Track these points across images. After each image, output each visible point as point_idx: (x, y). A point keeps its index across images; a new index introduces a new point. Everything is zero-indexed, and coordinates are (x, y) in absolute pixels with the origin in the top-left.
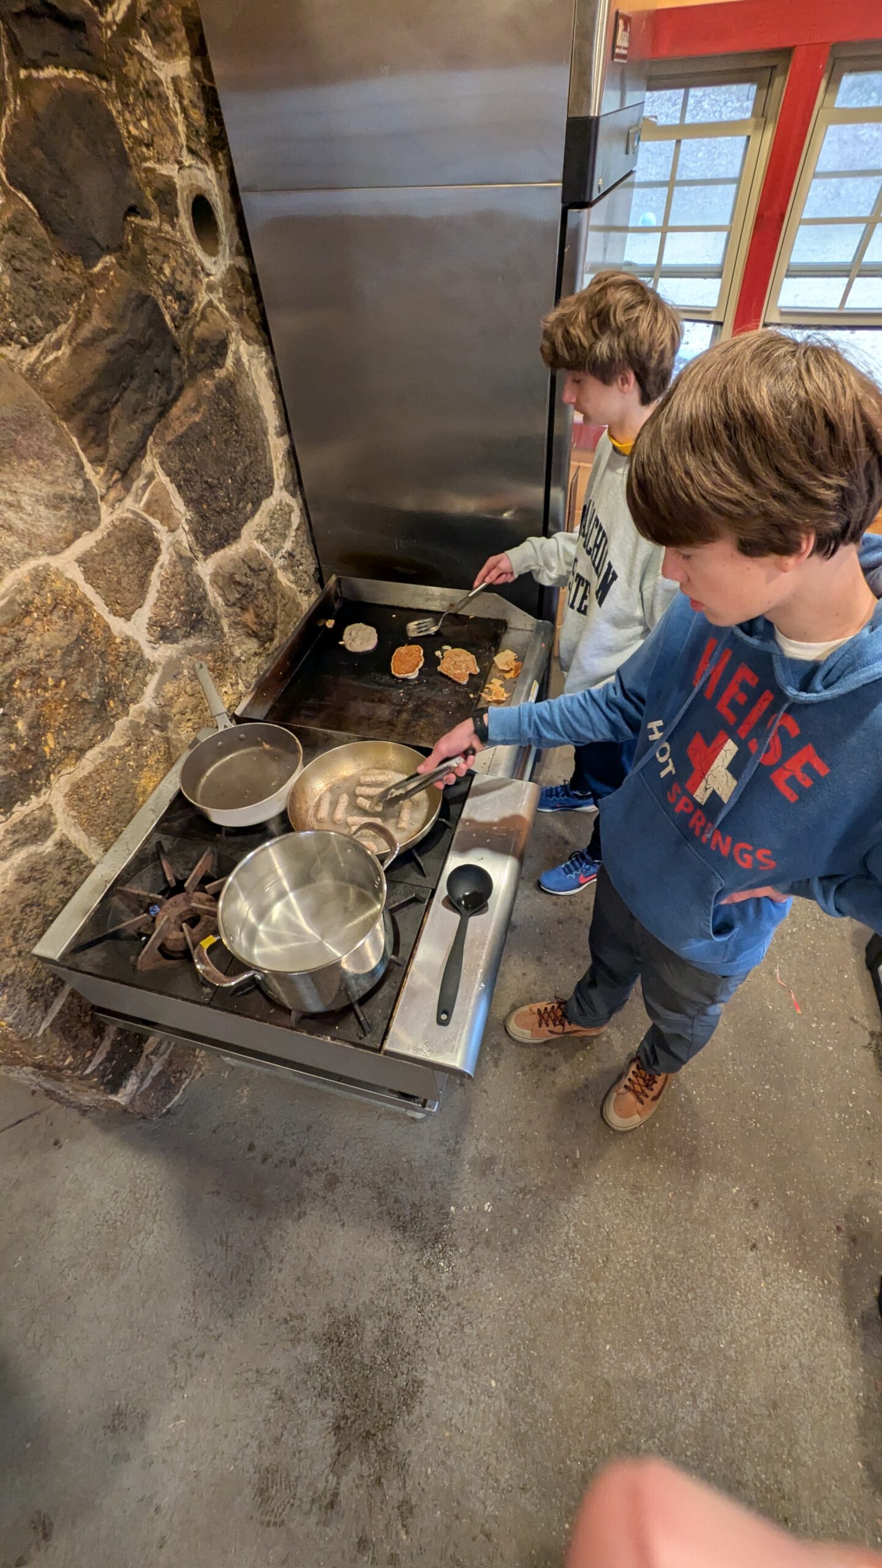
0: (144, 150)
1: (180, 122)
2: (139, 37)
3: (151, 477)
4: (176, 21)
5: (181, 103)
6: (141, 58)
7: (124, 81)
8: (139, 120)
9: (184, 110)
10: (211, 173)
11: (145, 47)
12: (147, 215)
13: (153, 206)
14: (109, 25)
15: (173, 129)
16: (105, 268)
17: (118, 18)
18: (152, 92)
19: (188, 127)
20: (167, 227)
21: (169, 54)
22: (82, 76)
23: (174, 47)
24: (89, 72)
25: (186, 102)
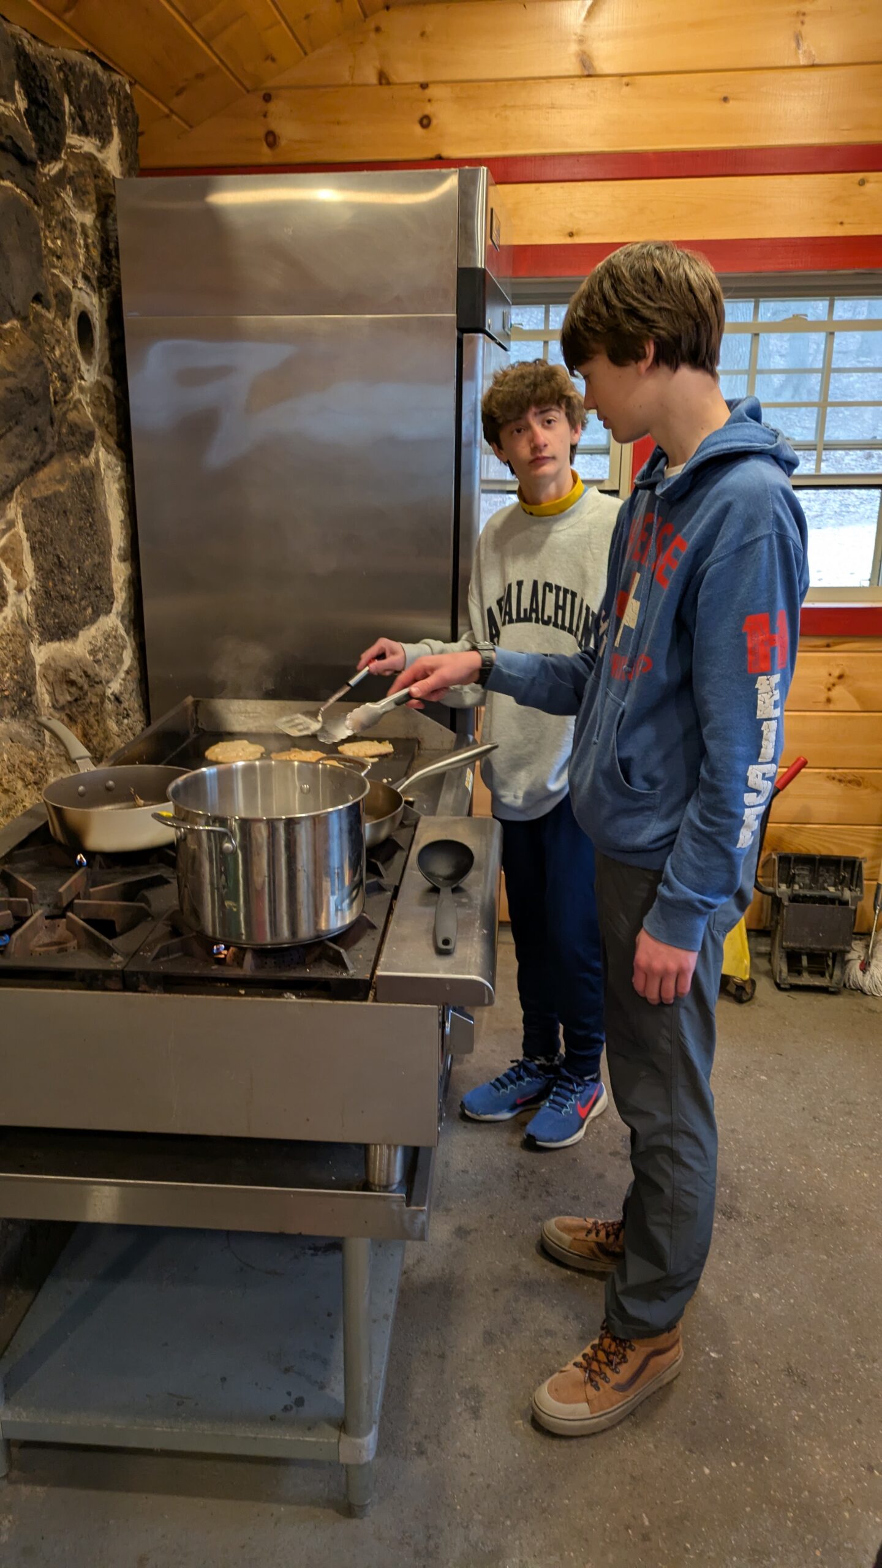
0: (55, 260)
1: (81, 252)
2: (64, 189)
3: (11, 525)
4: (91, 188)
5: (85, 240)
6: (64, 202)
7: (51, 211)
8: (56, 238)
9: (87, 246)
10: (95, 300)
11: (68, 195)
12: (48, 308)
13: (53, 302)
14: (45, 175)
15: (76, 256)
16: (12, 328)
17: (52, 173)
18: (66, 225)
19: (86, 259)
20: (59, 323)
21: (82, 207)
22: (24, 195)
23: (86, 204)
24: (29, 195)
25: (90, 241)
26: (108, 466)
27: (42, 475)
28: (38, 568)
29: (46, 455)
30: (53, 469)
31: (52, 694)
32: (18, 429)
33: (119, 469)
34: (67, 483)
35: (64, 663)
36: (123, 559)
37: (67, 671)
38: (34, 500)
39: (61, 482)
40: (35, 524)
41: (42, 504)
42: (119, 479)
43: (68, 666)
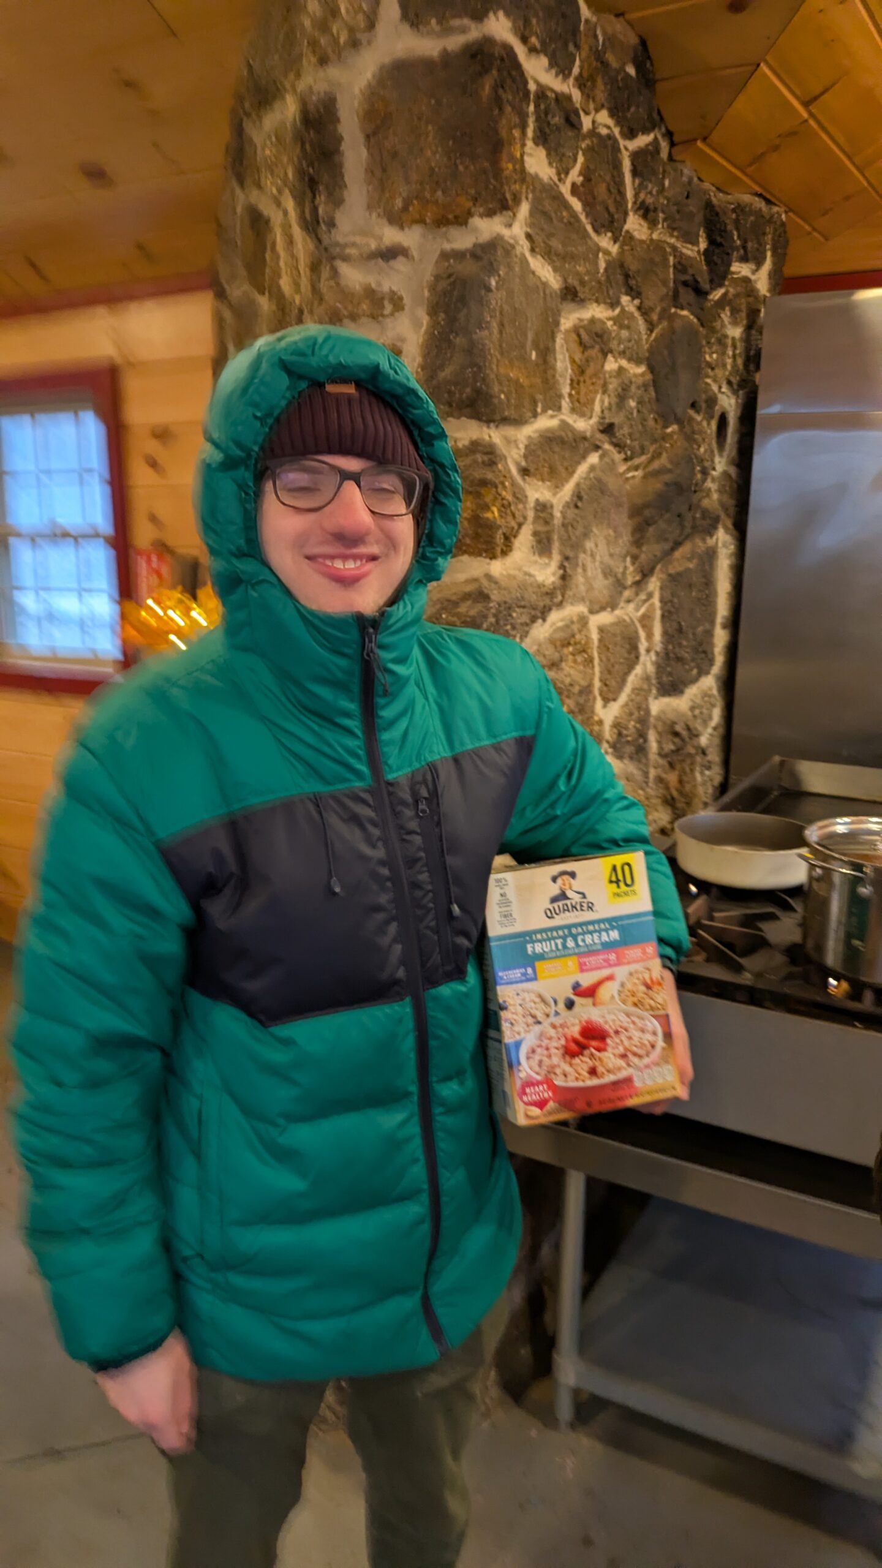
0: (710, 371)
1: (729, 361)
2: (724, 309)
3: (650, 596)
4: (744, 307)
5: (734, 352)
6: (723, 321)
7: (713, 330)
8: (713, 353)
9: (734, 356)
10: (733, 401)
11: (726, 316)
12: (698, 412)
13: (704, 405)
14: (710, 301)
15: (724, 366)
16: (672, 432)
17: (717, 298)
18: (722, 341)
19: (733, 367)
20: (705, 423)
21: (735, 323)
22: (695, 320)
23: (738, 320)
24: (699, 319)
25: (738, 352)
26: (725, 545)
27: (677, 554)
28: (665, 633)
29: (683, 537)
30: (685, 549)
31: (659, 742)
32: (667, 516)
33: (732, 547)
34: (695, 561)
35: (672, 716)
36: (724, 627)
37: (674, 723)
38: (670, 575)
39: (690, 559)
40: (668, 595)
41: (674, 578)
42: (732, 554)
43: (675, 719)
